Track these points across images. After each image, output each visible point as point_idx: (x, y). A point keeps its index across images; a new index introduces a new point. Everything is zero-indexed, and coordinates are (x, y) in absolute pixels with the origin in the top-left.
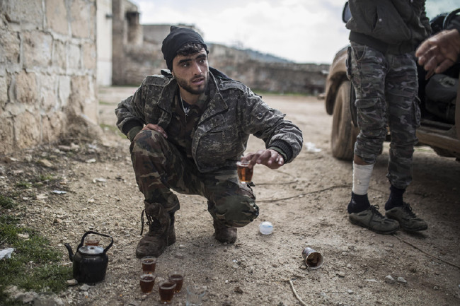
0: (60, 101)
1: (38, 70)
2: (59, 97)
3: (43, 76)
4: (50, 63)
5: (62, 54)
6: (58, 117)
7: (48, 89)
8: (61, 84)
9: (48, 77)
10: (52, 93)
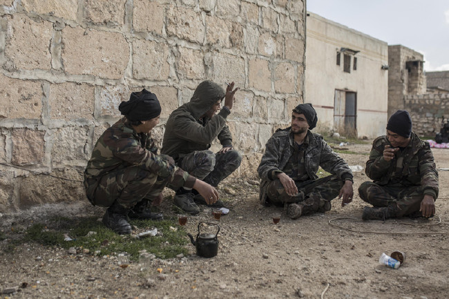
0: (260, 145)
1: (238, 119)
2: (258, 141)
3: (243, 125)
4: (251, 114)
5: (264, 107)
6: (257, 158)
7: (247, 135)
8: (261, 130)
9: (248, 125)
10: (252, 138)
